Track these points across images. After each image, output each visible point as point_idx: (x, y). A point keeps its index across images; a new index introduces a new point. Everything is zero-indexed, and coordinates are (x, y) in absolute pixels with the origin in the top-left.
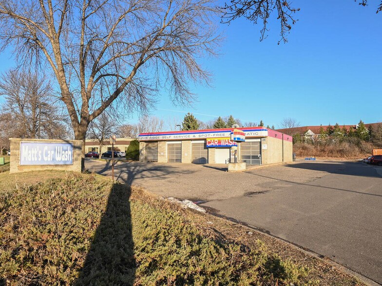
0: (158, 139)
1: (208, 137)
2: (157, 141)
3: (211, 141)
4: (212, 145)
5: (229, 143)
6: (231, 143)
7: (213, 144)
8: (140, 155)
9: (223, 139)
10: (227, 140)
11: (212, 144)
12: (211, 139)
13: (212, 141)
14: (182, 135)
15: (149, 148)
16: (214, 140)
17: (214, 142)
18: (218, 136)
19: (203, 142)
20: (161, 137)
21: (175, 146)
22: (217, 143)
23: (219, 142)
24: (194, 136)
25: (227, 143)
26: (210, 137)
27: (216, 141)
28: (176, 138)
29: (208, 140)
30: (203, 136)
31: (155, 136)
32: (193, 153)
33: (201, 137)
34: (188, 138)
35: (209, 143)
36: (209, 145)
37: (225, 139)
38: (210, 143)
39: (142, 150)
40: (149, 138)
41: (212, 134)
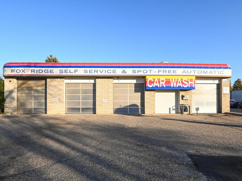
0: (49, 74)
1: (148, 73)
2: (45, 78)
3: (154, 79)
4: (156, 87)
5: (182, 83)
6: (185, 85)
7: (158, 84)
8: (8, 100)
9: (173, 78)
10: (179, 80)
11: (155, 84)
12: (154, 77)
13: (156, 80)
14: (101, 69)
15: (30, 89)
16: (159, 80)
17: (159, 82)
18: (165, 74)
19: (134, 81)
20: (56, 71)
21: (81, 87)
22: (163, 83)
23: (168, 82)
24: (124, 71)
25: (181, 84)
26: (152, 73)
27: (163, 81)
28: (88, 74)
29: (149, 79)
30: (141, 72)
31: (43, 69)
32: (115, 98)
33: (137, 74)
34: (112, 74)
35: (151, 82)
36: (150, 86)
37: (176, 78)
38: (153, 82)
39: (11, 92)
40: (28, 72)
41: (156, 70)
